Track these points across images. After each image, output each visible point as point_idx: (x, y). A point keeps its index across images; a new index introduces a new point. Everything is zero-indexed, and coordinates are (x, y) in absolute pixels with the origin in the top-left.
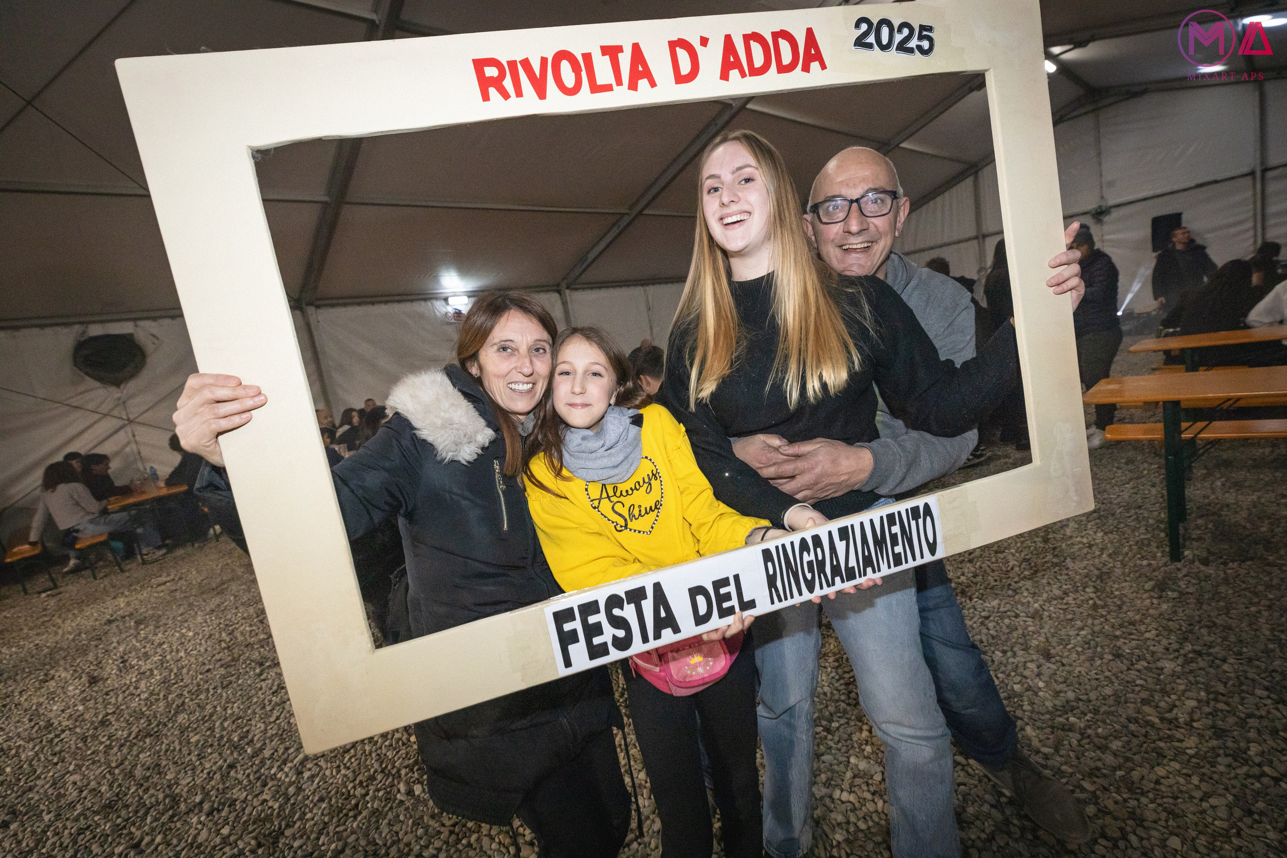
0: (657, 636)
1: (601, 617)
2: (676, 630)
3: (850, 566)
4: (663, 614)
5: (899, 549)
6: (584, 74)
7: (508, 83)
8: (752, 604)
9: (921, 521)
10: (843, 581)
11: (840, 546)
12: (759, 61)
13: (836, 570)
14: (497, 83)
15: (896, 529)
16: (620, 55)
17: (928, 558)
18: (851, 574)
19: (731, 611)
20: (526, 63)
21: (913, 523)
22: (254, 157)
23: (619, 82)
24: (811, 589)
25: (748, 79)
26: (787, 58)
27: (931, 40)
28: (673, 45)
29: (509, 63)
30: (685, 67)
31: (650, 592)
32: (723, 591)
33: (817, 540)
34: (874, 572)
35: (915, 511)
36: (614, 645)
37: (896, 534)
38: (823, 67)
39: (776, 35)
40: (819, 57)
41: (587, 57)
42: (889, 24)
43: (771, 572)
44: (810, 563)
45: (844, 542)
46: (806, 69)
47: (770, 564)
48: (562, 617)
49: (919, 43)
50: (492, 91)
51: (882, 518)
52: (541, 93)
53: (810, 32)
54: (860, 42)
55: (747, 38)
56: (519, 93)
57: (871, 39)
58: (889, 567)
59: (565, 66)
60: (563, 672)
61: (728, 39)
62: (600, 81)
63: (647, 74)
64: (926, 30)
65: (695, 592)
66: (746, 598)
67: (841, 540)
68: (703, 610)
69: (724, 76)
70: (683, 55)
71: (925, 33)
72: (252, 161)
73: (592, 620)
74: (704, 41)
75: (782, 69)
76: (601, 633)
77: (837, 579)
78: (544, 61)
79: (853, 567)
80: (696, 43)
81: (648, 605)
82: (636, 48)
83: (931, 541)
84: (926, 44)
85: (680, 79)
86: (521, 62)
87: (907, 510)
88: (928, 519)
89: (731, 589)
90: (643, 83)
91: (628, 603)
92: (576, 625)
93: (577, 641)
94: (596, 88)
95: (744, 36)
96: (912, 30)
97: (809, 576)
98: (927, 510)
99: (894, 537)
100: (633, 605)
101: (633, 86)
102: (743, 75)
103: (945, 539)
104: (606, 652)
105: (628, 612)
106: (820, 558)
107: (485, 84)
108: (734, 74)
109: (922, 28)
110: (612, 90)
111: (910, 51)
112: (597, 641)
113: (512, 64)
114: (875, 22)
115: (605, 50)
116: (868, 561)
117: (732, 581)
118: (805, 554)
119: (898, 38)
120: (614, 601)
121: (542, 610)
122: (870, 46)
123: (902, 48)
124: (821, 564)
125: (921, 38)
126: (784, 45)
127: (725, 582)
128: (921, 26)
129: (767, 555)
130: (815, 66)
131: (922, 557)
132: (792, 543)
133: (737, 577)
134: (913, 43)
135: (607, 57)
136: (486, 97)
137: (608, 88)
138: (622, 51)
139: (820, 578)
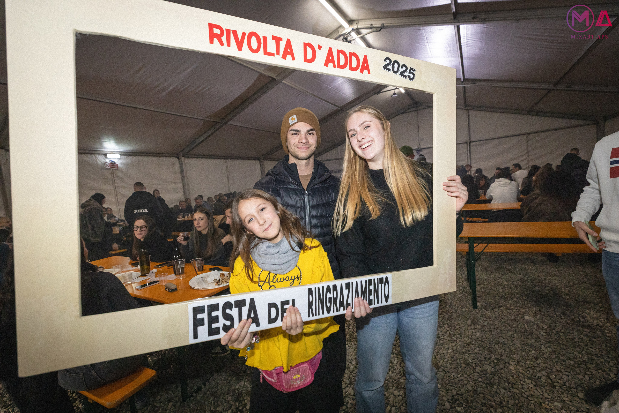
1: (219, 313)
2: (258, 325)
3: (349, 302)
4: (252, 315)
5: (372, 297)
6: (262, 45)
7: (224, 39)
9: (383, 285)
10: (344, 309)
11: (345, 292)
12: (342, 62)
13: (342, 304)
14: (219, 37)
15: (372, 287)
16: (280, 42)
18: (348, 307)
20: (235, 32)
21: (380, 285)
22: (76, 36)
23: (278, 54)
24: (328, 312)
26: (354, 65)
27: (414, 74)
28: (306, 45)
29: (226, 30)
30: (309, 56)
31: (248, 303)
33: (335, 287)
35: (381, 279)
36: (223, 329)
37: (371, 290)
38: (369, 73)
39: (351, 54)
40: (368, 68)
41: (265, 38)
42: (398, 63)
43: (311, 300)
44: (330, 298)
46: (362, 71)
47: (311, 296)
48: (197, 310)
49: (409, 75)
50: (215, 40)
51: (366, 281)
52: (240, 48)
53: (365, 57)
54: (385, 67)
55: (339, 52)
56: (229, 45)
57: (390, 67)
59: (254, 39)
60: (192, 341)
61: (330, 50)
62: (269, 50)
63: (292, 54)
64: (412, 70)
65: (272, 305)
67: (346, 289)
68: (273, 316)
69: (326, 64)
70: (309, 50)
71: (412, 71)
72: (75, 37)
73: (214, 314)
74: (320, 47)
75: (351, 69)
76: (217, 322)
77: (342, 308)
78: (244, 34)
80: (316, 47)
81: (245, 310)
82: (289, 41)
83: (387, 295)
84: (411, 76)
85: (306, 60)
86: (233, 31)
87: (378, 279)
88: (387, 284)
90: (289, 57)
91: (235, 307)
92: (205, 316)
93: (203, 324)
94: (266, 53)
95: (337, 50)
96: (407, 68)
97: (329, 305)
98: (387, 280)
100: (237, 309)
101: (284, 57)
102: (335, 67)
103: (393, 295)
104: (218, 333)
105: (234, 312)
106: (335, 296)
107: (212, 36)
108: (331, 65)
109: (411, 69)
111: (405, 77)
112: (214, 326)
113: (228, 31)
114: (393, 61)
115: (274, 38)
117: (291, 302)
118: (328, 293)
119: (401, 70)
120: (228, 305)
121: (187, 305)
122: (389, 70)
123: (402, 74)
124: (335, 299)
125: (410, 72)
126: (354, 59)
127: (287, 302)
128: (410, 68)
129: (310, 291)
130: (366, 71)
131: (382, 303)
132: (323, 287)
133: (293, 301)
134: (407, 74)
135: (274, 41)
136: (212, 42)
137: (273, 55)
138: (282, 40)
139: (334, 307)
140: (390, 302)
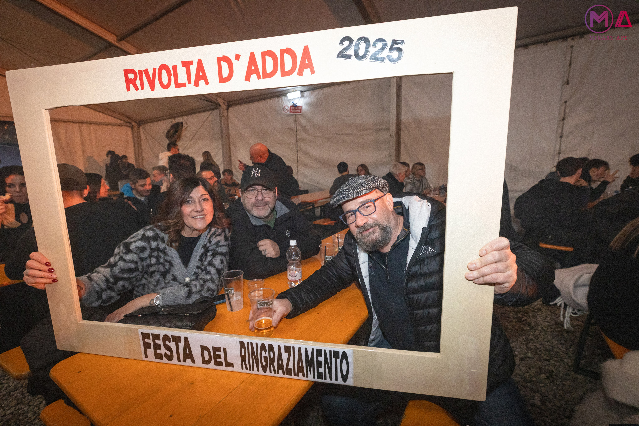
0: (185, 361)
1: (160, 342)
2: (194, 362)
3: (289, 367)
4: (188, 352)
5: (322, 370)
6: (173, 77)
7: (138, 82)
8: (231, 365)
9: (339, 360)
10: (284, 374)
11: (285, 356)
12: (270, 68)
13: (280, 366)
14: (133, 82)
15: (321, 359)
16: (191, 66)
17: (340, 381)
18: (289, 372)
19: (220, 364)
20: (146, 71)
21: (334, 360)
22: (50, 112)
23: (190, 82)
24: (265, 371)
25: (262, 79)
26: (288, 66)
27: (400, 50)
28: (220, 60)
29: (139, 71)
30: (225, 74)
31: (183, 340)
32: (217, 353)
33: (271, 347)
34: (304, 376)
35: (336, 354)
36: (165, 356)
37: (321, 362)
38: (313, 72)
39: (282, 52)
40: (310, 66)
41: (175, 68)
42: (366, 40)
43: (243, 353)
44: (265, 358)
45: (287, 354)
46: (300, 73)
47: (243, 350)
48: (145, 336)
49: (390, 54)
50: (131, 86)
51: (313, 350)
52: (152, 88)
53: (306, 49)
54: (342, 55)
55: (264, 54)
56: (142, 88)
57: (351, 52)
58: (314, 377)
59: (164, 72)
60: (144, 359)
61: (252, 55)
62: (180, 81)
63: (204, 77)
64: (397, 44)
65: (204, 348)
66: (229, 361)
67: (285, 352)
68: (207, 358)
69: (248, 78)
70: (225, 65)
71: (396, 46)
72: (49, 114)
73: (157, 342)
74: (238, 57)
75: (284, 74)
76: (160, 349)
77: (281, 372)
78: (154, 70)
79: (291, 369)
80: (233, 58)
81: (181, 345)
82: (200, 61)
83: (345, 373)
84: (395, 54)
85: (222, 80)
86: (144, 71)
87: (330, 351)
88: (344, 361)
89: (222, 354)
90: (202, 82)
91: (173, 341)
92: (150, 341)
93: (150, 348)
94: (178, 85)
95: (262, 53)
96: (385, 44)
97: (264, 364)
98: (345, 356)
99: (319, 364)
100: (174, 343)
101: (196, 84)
102: (259, 77)
103: (355, 376)
104: (162, 358)
105: (173, 345)
106: (272, 356)
107: (128, 82)
108: (254, 77)
109: (395, 42)
110: (185, 86)
111: (383, 59)
112: (158, 352)
113: (140, 72)
114: (355, 39)
115: (184, 64)
116: (300, 369)
117: (222, 350)
118: (263, 352)
119: (373, 50)
120: (166, 338)
121: (137, 329)
122: (349, 57)
123: (375, 58)
124: (272, 361)
125: (392, 49)
126: (288, 58)
127: (219, 349)
128: (394, 40)
129: (242, 344)
130: (307, 71)
131: (337, 380)
132: (257, 344)
133: (225, 349)
134: (385, 54)
135: (185, 67)
136: (128, 89)
137: (184, 85)
138: (192, 64)
139: (270, 367)
140: (350, 382)
